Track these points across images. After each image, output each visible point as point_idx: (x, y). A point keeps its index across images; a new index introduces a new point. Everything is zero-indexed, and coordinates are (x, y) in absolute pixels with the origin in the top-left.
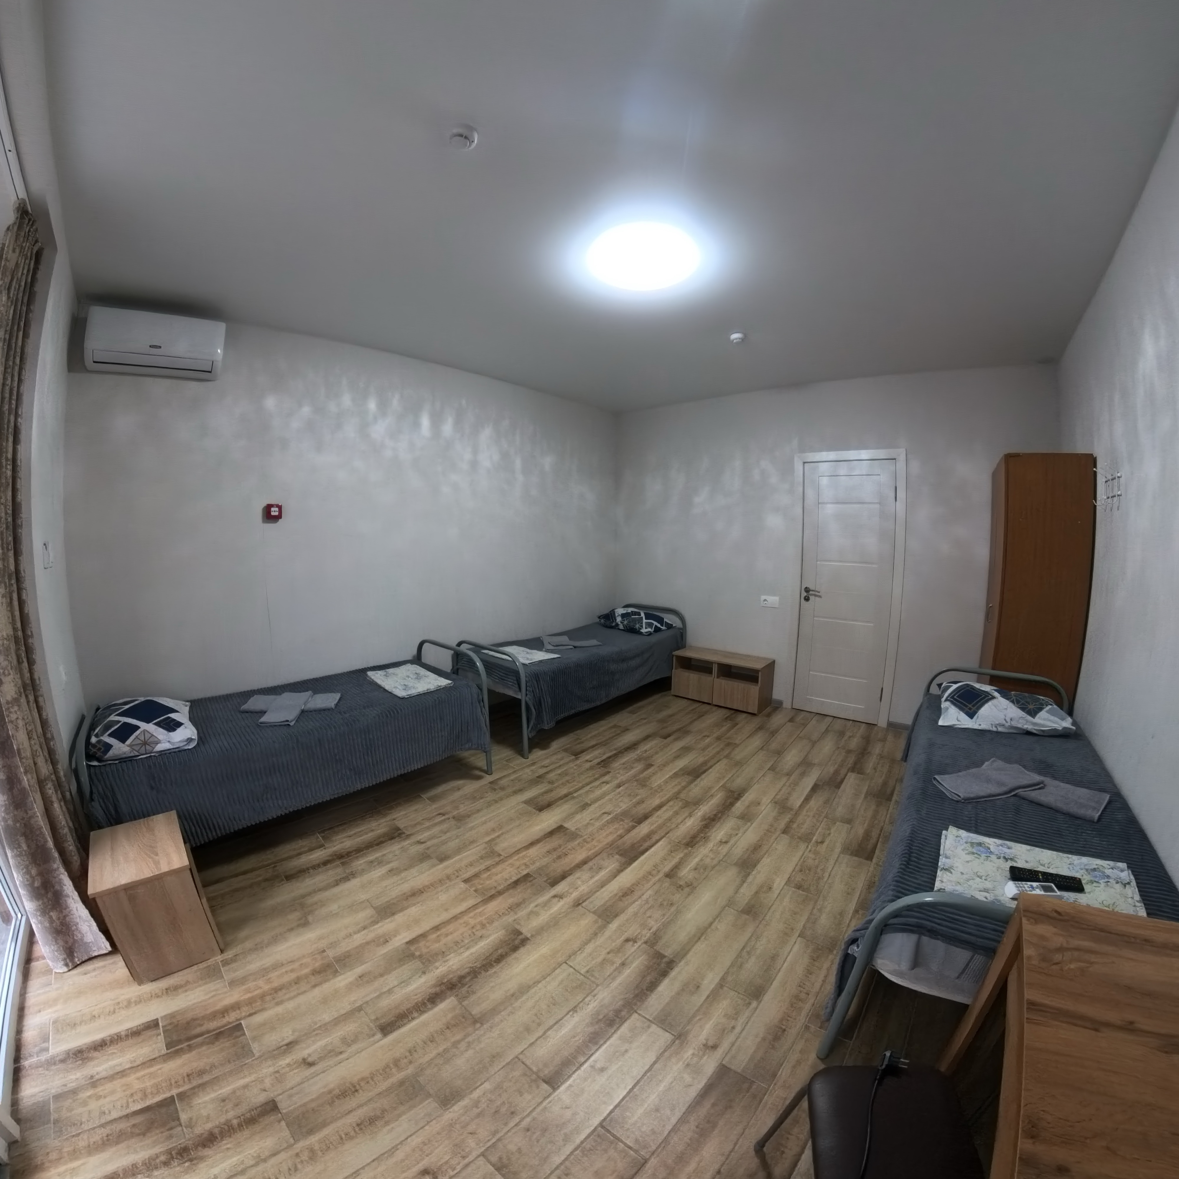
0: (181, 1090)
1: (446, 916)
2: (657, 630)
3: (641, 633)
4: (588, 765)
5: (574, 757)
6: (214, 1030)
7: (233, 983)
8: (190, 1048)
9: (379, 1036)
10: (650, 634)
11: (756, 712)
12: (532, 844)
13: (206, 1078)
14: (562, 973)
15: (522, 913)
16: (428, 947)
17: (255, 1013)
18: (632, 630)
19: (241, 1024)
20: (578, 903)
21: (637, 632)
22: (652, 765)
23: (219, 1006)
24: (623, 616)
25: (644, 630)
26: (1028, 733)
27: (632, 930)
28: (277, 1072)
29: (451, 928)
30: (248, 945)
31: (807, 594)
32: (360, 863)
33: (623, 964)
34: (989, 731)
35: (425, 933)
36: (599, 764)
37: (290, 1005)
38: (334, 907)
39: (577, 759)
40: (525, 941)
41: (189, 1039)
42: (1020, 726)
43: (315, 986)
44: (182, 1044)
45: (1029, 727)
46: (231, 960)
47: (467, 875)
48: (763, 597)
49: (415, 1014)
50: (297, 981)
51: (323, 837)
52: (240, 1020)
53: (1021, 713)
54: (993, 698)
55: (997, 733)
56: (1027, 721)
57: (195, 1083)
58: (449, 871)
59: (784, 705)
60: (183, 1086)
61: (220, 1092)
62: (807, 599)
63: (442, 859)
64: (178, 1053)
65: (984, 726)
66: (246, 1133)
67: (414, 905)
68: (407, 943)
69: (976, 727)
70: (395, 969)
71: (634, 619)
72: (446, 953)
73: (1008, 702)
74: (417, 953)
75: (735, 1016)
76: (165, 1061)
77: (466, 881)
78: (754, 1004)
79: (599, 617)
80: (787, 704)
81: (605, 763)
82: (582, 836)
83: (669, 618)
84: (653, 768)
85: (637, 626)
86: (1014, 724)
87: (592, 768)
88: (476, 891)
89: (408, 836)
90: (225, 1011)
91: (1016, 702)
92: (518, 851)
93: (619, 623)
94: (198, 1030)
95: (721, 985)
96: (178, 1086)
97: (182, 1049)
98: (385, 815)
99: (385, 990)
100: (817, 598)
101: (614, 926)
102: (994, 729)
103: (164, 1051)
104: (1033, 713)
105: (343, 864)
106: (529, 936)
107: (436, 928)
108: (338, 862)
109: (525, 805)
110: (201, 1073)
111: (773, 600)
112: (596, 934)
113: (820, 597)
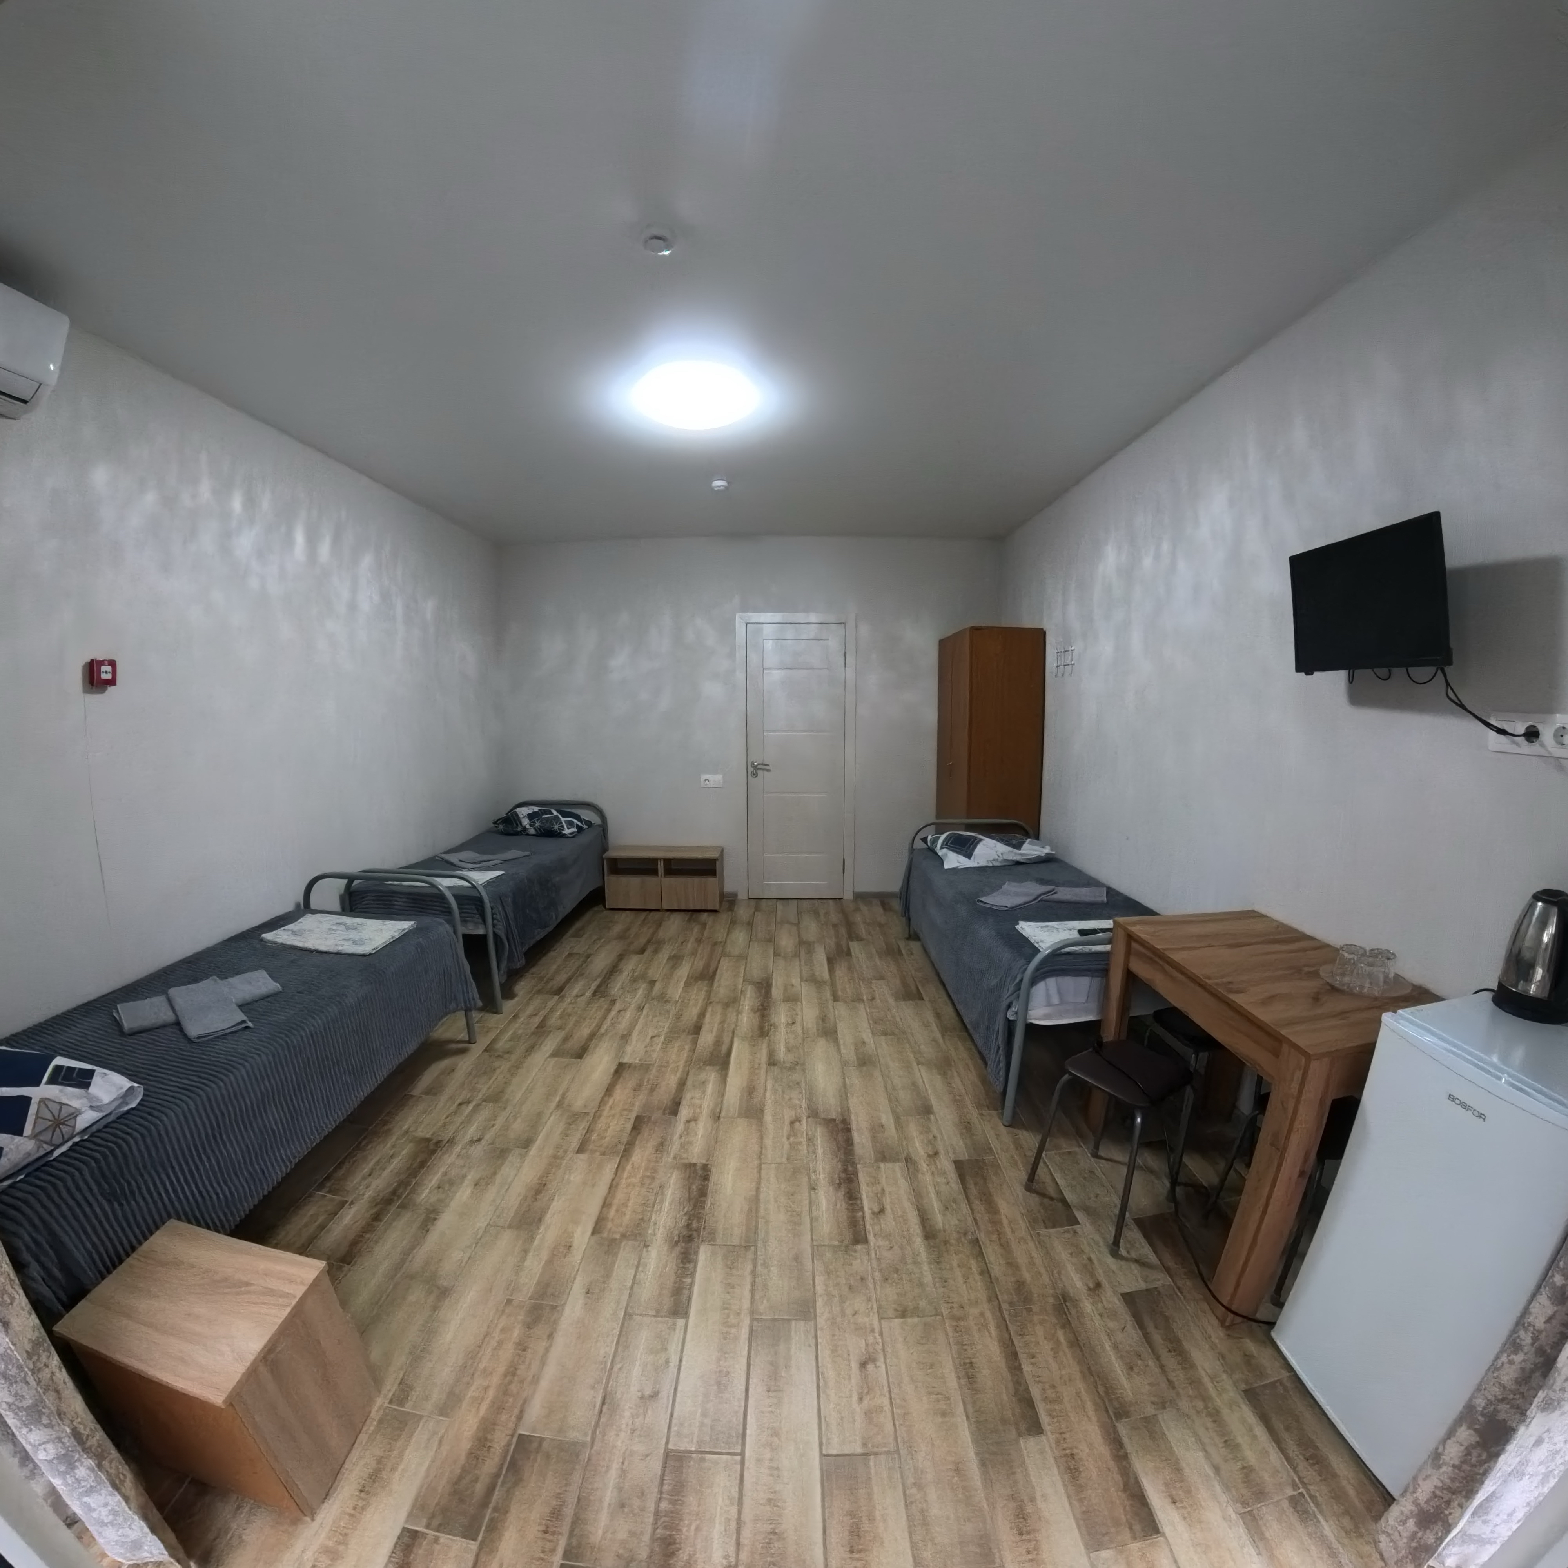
0: (560, 1551)
1: (601, 1190)
2: (580, 829)
3: (564, 836)
4: (583, 999)
5: (556, 997)
6: (501, 1468)
7: (446, 1409)
8: (503, 1510)
9: (680, 1322)
10: (573, 836)
11: (717, 908)
12: (609, 1090)
13: (569, 1511)
14: (770, 1174)
15: (675, 1147)
16: (621, 1225)
17: (522, 1412)
18: (549, 833)
19: (520, 1435)
20: (716, 1117)
21: (559, 835)
22: (655, 981)
23: (466, 1445)
24: (531, 816)
25: (567, 831)
26: (1018, 863)
27: (789, 1115)
28: (633, 1431)
29: (620, 1196)
30: (400, 1360)
31: (755, 769)
32: (425, 1194)
33: (809, 1140)
34: (987, 867)
35: (599, 1216)
36: (594, 994)
37: (551, 1371)
38: (457, 1255)
39: (563, 997)
40: (706, 1168)
41: (484, 1503)
42: (1011, 858)
43: (550, 1336)
44: (484, 1517)
45: (1018, 858)
46: (403, 1390)
47: (575, 1144)
48: (704, 777)
49: (688, 1280)
50: (522, 1347)
51: (330, 1192)
52: (515, 1430)
53: (1010, 849)
54: (981, 840)
55: (994, 867)
56: (1016, 854)
57: (565, 1528)
58: (549, 1151)
59: (740, 897)
60: (557, 1544)
61: (606, 1505)
62: (755, 775)
63: (527, 1144)
64: (494, 1528)
65: (982, 863)
66: (691, 1500)
67: (552, 1199)
68: (593, 1233)
69: (976, 865)
70: (614, 1263)
71: (547, 819)
72: (646, 1218)
73: (994, 841)
74: (618, 1236)
75: (928, 1130)
76: (493, 1551)
77: (581, 1150)
78: (932, 1117)
79: (495, 823)
80: (742, 896)
81: (600, 992)
82: (653, 1065)
83: (587, 815)
84: (657, 984)
85: (556, 827)
86: (1005, 857)
87: (589, 1002)
88: (603, 1154)
89: (451, 1142)
90: (482, 1441)
91: (1001, 840)
92: (602, 1102)
93: (528, 826)
94: (480, 1488)
95: (897, 1118)
96: (553, 1551)
97: (492, 1520)
98: (388, 1132)
99: (629, 1284)
100: (766, 773)
101: (768, 1118)
102: (991, 865)
103: (474, 1546)
104: (1018, 846)
105: (403, 1206)
106: (704, 1162)
107: (606, 1204)
108: (393, 1209)
109: (556, 1059)
110: (556, 1514)
111: (716, 779)
112: (761, 1131)
113: (769, 771)
